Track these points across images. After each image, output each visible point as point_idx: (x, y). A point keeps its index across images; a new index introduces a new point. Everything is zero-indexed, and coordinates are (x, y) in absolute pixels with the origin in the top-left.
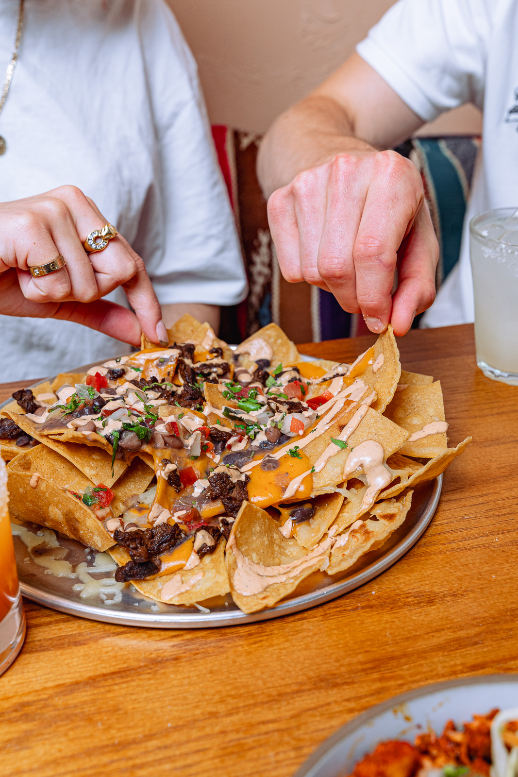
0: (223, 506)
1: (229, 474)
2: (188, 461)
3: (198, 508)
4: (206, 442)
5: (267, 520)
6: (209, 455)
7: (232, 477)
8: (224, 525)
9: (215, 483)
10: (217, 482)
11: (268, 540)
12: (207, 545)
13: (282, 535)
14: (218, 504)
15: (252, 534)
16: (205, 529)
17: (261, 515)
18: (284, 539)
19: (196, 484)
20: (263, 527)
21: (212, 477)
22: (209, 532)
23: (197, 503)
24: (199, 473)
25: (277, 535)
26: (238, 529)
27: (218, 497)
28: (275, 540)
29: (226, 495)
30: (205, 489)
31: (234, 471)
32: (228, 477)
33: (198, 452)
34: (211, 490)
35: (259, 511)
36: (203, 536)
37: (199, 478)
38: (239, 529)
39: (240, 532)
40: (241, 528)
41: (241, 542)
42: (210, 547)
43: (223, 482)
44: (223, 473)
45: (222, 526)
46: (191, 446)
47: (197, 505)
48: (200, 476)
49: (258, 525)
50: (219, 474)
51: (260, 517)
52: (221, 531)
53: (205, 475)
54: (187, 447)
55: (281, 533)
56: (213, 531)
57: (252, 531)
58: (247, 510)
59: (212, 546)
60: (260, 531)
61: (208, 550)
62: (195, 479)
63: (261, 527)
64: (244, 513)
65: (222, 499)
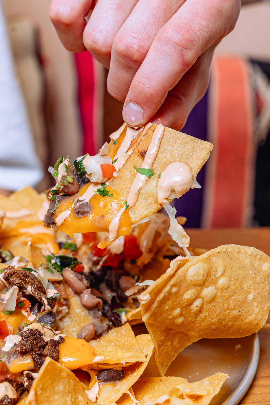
0: (33, 362)
1: (42, 332)
2: (2, 314)
3: (7, 362)
4: (23, 299)
5: (72, 381)
6: (23, 312)
7: (44, 336)
8: (29, 380)
9: (27, 338)
10: (29, 337)
11: (71, 400)
12: (8, 398)
13: (88, 399)
14: (28, 360)
15: (54, 393)
16: (9, 382)
17: (65, 375)
18: (89, 402)
19: (7, 338)
20: (67, 387)
21: (25, 332)
22: (13, 385)
23: (6, 356)
24: (12, 329)
25: (82, 398)
26: (39, 386)
27: (28, 352)
28: (79, 402)
29: (36, 351)
30: (16, 344)
31: (48, 330)
32: (41, 335)
33: (13, 307)
34: (22, 344)
35: (64, 370)
36: (6, 388)
37: (11, 333)
38: (41, 386)
39: (42, 389)
40: (43, 385)
41: (42, 399)
42: (11, 399)
43: (35, 339)
44: (37, 330)
45: (27, 381)
46: (7, 301)
47: (5, 358)
48: (12, 332)
49: (62, 384)
50: (32, 330)
51: (65, 376)
52: (25, 386)
53: (18, 331)
54: (3, 301)
55: (87, 396)
56: (17, 384)
57: (54, 390)
58: (50, 367)
59: (14, 399)
60: (64, 390)
61: (9, 402)
62: (7, 334)
63: (65, 387)
64: (47, 370)
65: (32, 355)
